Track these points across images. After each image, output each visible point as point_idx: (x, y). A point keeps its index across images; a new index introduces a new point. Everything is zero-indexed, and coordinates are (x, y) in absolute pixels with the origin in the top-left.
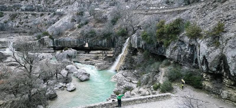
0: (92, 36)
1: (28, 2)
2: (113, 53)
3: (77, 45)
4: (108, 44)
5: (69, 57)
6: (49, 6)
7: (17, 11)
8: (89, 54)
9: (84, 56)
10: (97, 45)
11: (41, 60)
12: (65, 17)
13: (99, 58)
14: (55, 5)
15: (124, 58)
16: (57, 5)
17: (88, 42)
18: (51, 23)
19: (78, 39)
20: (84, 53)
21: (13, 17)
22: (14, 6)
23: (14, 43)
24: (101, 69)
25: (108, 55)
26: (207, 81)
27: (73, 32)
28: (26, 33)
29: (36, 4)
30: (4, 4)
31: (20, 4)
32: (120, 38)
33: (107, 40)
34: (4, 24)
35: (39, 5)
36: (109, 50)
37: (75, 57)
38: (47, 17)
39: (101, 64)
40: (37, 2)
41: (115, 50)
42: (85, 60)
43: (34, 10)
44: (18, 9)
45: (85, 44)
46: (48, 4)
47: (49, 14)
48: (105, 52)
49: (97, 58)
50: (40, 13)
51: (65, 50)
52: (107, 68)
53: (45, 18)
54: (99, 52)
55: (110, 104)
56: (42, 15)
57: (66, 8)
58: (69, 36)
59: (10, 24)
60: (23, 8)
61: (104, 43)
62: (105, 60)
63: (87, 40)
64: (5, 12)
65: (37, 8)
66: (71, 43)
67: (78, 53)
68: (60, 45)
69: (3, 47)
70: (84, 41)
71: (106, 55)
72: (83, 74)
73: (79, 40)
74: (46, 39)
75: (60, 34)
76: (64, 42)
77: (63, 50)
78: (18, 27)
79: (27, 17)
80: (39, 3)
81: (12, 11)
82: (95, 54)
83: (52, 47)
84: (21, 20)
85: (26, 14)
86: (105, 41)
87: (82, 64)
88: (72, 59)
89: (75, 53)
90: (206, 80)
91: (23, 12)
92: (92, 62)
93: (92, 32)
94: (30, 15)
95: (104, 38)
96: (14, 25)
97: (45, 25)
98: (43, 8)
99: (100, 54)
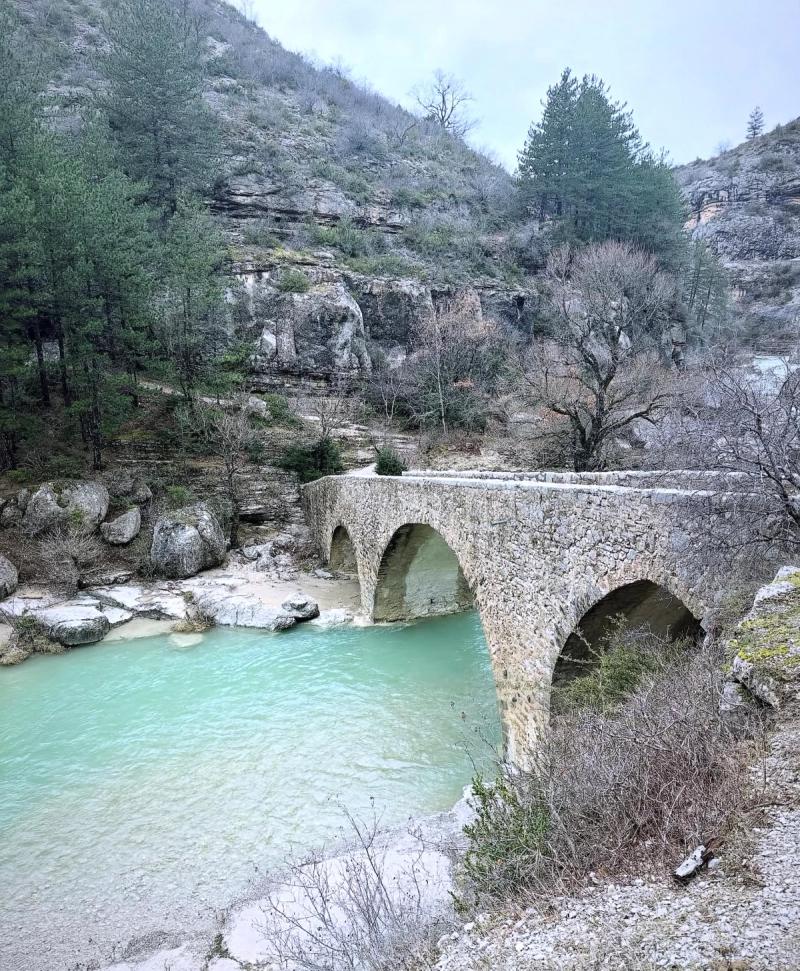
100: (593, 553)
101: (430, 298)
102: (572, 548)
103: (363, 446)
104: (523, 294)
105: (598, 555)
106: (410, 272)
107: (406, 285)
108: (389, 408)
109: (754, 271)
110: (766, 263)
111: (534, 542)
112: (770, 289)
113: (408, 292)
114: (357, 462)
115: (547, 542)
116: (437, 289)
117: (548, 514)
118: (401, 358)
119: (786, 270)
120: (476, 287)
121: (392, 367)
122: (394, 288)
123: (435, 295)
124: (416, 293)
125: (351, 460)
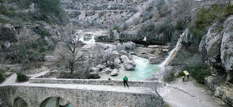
0: (150, 30)
1: (113, 2)
2: (168, 48)
3: (137, 39)
4: (164, 38)
5: (127, 49)
6: (128, 4)
7: (105, 10)
8: (147, 48)
9: (142, 49)
10: (154, 39)
11: (105, 49)
12: (138, 13)
13: (155, 52)
14: (134, 3)
15: (176, 54)
16: (135, 2)
17: (146, 35)
18: (126, 19)
19: (138, 32)
20: (143, 47)
21: (101, 15)
22: (104, 6)
23: (95, 36)
24: (152, 63)
25: (164, 50)
26: (213, 76)
27: (136, 26)
28: (107, 28)
29: (119, 3)
30: (97, 4)
31: (107, 4)
32: (176, 32)
33: (164, 34)
34: (94, 21)
35: (121, 3)
36: (165, 45)
37: (132, 50)
38: (124, 14)
39: (154, 58)
40: (120, 1)
41: (171, 45)
42: (142, 54)
43: (117, 8)
44: (106, 8)
45: (143, 38)
46: (128, 2)
47: (127, 11)
48: (161, 47)
49: (153, 52)
50: (120, 11)
51: (125, 43)
52: (158, 63)
53: (123, 15)
54: (156, 47)
55: (107, 81)
56: (121, 12)
57: (142, 5)
58: (132, 30)
59: (98, 21)
60: (109, 7)
61: (161, 37)
62: (159, 54)
63: (146, 33)
64: (96, 11)
65: (119, 6)
66: (132, 37)
67: (137, 46)
68: (123, 38)
69: (88, 38)
70: (143, 35)
71: (162, 50)
72: (129, 64)
73: (139, 34)
74: (115, 33)
75: (125, 28)
76: (127, 35)
77: (124, 43)
78: (103, 23)
79: (110, 15)
80: (121, 2)
81: (101, 10)
82: (152, 48)
83: (119, 40)
84: (105, 17)
85: (110, 12)
86: (162, 35)
87: (138, 56)
88: (129, 51)
89: (133, 46)
90: (213, 74)
91: (108, 11)
92: (147, 55)
93: (151, 26)
94: (113, 13)
95: (160, 32)
96: (100, 22)
97: (121, 21)
98: (124, 6)
99: (157, 49)
100: (114, 102)
101: (15, 28)
102: (108, 101)
103: (6, 71)
104: (37, 26)
105: (115, 102)
106: (7, 22)
107: (7, 26)
108: (17, 61)
109: (71, 12)
110: (72, 10)
111: (98, 100)
112: (74, 16)
113: (8, 27)
114: (7, 76)
115: (101, 100)
116: (16, 26)
117: (101, 95)
118: (9, 44)
119: (77, 12)
120: (25, 25)
121: (7, 47)
122: (4, 27)
123: (16, 28)
124: (10, 27)
125: (5, 75)
